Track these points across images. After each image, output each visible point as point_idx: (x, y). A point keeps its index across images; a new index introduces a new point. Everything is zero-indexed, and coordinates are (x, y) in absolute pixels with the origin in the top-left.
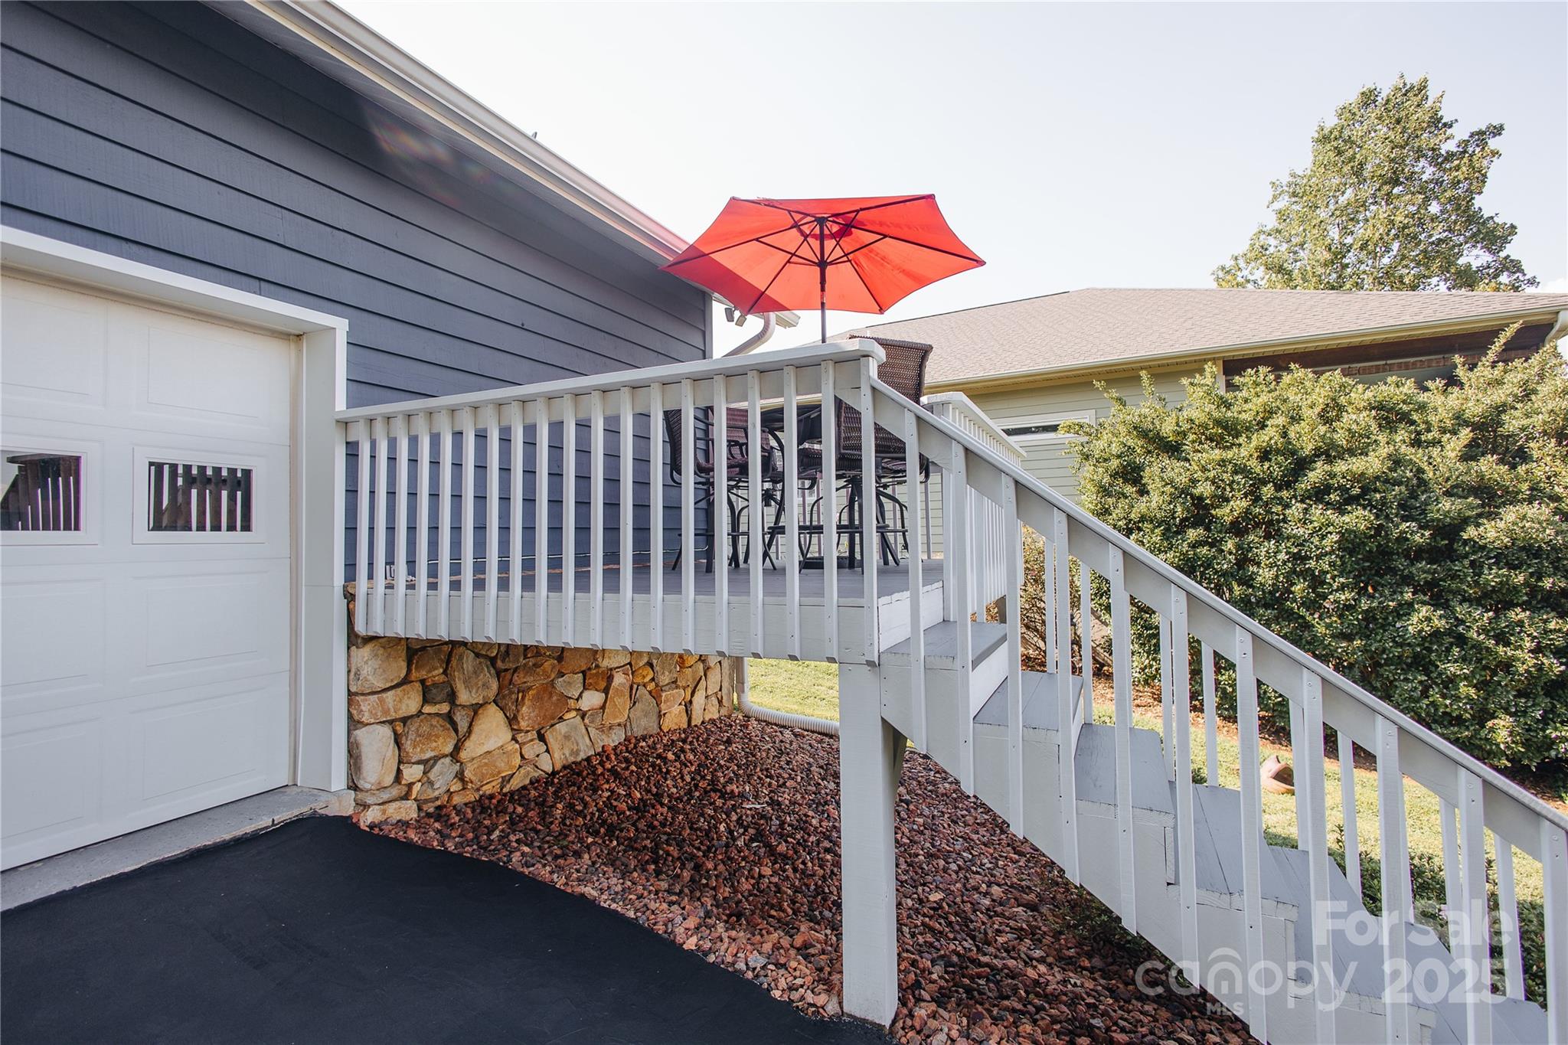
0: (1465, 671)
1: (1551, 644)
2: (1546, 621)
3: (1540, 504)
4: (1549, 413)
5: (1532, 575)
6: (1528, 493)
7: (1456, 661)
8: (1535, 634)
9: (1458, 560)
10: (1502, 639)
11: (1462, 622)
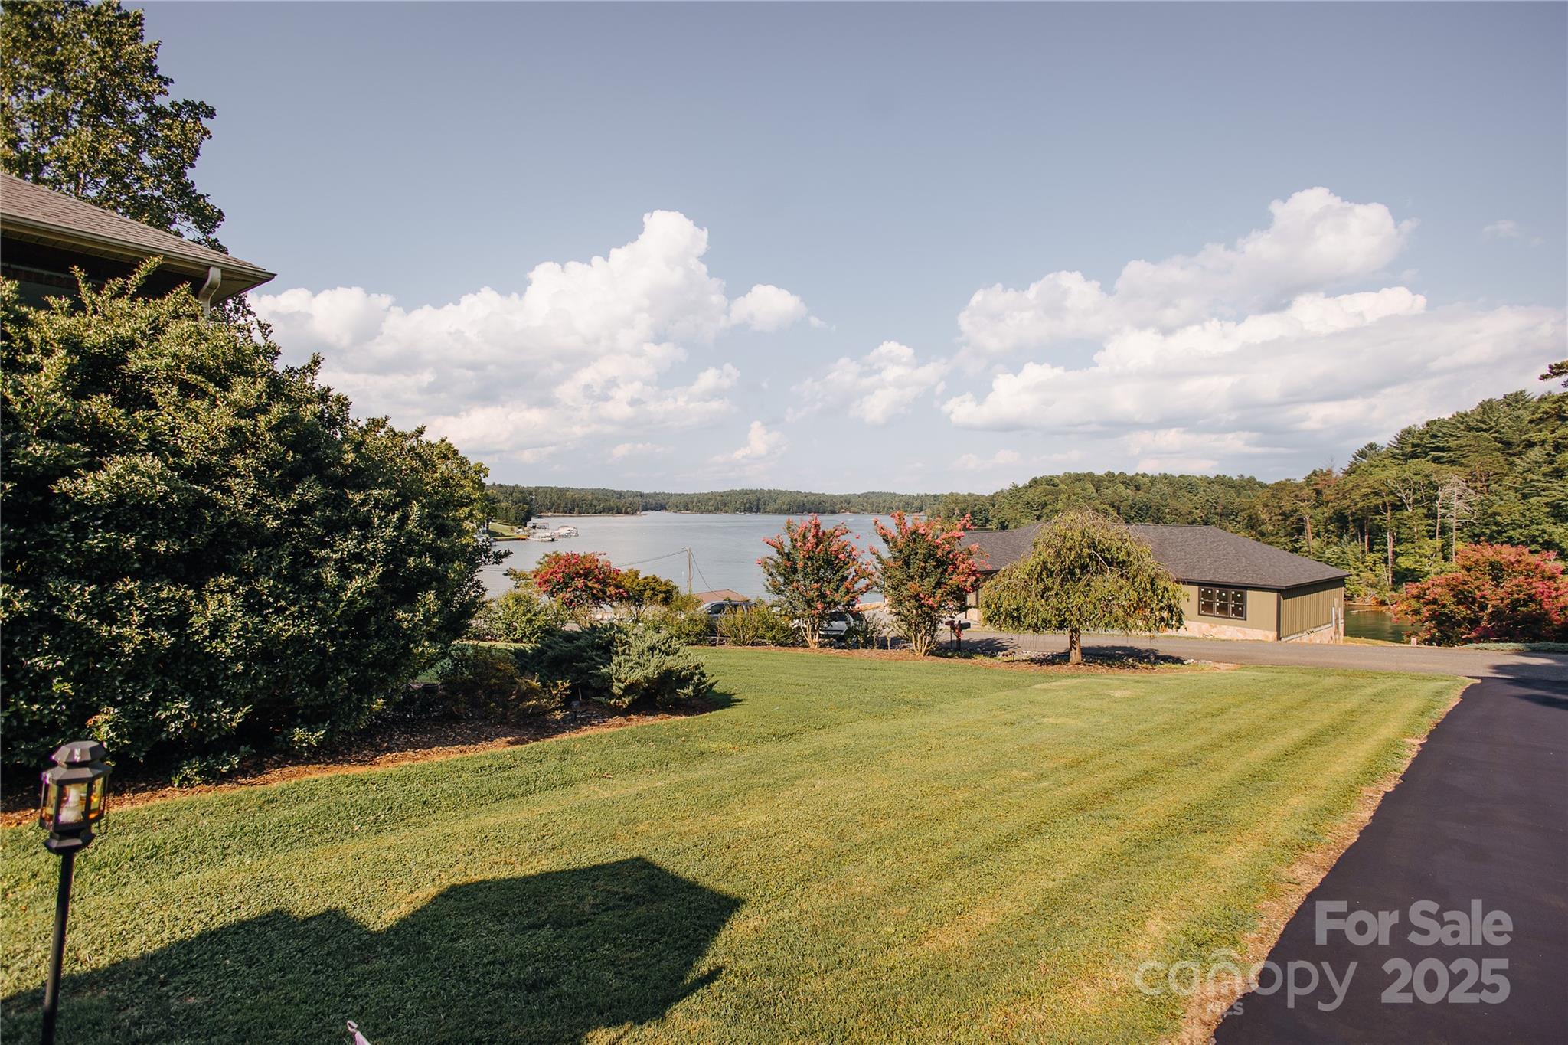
0: (59, 663)
1: (162, 615)
2: (159, 590)
3: (153, 456)
4: (173, 357)
5: (145, 538)
6: (146, 443)
7: (47, 652)
8: (146, 606)
9: (56, 522)
10: (108, 616)
11: (56, 601)
